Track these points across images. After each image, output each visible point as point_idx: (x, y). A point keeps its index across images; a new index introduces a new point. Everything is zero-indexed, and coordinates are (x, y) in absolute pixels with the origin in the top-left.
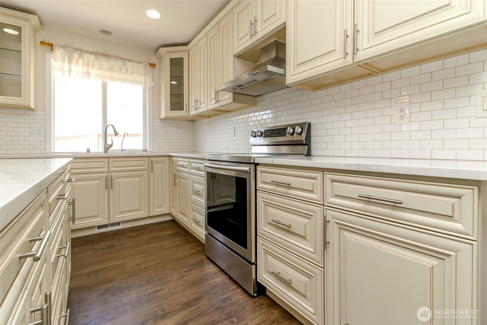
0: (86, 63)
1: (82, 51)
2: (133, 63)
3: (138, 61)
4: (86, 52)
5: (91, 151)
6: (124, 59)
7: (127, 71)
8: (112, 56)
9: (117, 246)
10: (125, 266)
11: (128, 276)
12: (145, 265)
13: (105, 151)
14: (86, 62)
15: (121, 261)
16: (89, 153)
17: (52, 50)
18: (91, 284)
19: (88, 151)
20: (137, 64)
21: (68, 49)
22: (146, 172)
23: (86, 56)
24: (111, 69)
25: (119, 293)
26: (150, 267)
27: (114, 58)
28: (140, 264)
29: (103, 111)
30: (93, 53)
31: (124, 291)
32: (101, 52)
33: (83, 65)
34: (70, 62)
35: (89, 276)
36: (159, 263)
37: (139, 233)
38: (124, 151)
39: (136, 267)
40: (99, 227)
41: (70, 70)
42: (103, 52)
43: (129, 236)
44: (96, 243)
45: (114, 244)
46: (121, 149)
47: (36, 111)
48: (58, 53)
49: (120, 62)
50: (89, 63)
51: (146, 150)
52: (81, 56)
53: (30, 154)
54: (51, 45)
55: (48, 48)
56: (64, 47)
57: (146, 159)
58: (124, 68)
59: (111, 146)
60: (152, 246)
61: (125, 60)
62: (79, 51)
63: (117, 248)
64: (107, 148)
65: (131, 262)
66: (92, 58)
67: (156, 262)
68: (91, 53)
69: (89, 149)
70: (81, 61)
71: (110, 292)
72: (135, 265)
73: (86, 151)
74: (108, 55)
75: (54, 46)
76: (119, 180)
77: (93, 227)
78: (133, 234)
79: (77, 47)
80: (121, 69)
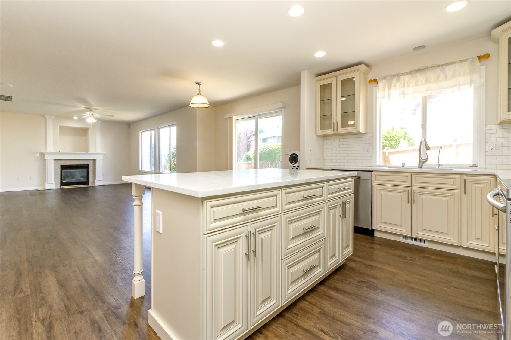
0: (402, 85)
1: (398, 75)
2: (454, 65)
3: (460, 61)
4: (403, 74)
5: (406, 165)
6: (442, 65)
7: (446, 77)
8: (427, 68)
9: (406, 259)
10: (396, 276)
11: (390, 283)
12: (413, 286)
13: (419, 165)
14: (402, 83)
15: (398, 271)
16: (404, 167)
17: (377, 83)
18: (363, 272)
19: (404, 165)
20: (460, 63)
21: (388, 78)
22: (457, 192)
23: (402, 78)
24: (427, 81)
25: (372, 289)
26: (416, 290)
27: (430, 69)
28: (410, 282)
29: (422, 125)
30: (408, 73)
31: (378, 290)
32: (416, 68)
33: (399, 88)
34: (389, 88)
35: (367, 267)
36: (427, 292)
37: (441, 258)
38: (441, 166)
39: (403, 282)
40: (404, 237)
41: (389, 96)
42: (419, 68)
43: (427, 257)
44: (393, 249)
45: (406, 256)
46: (438, 163)
47: (367, 134)
48: (381, 84)
49: (438, 70)
50: (405, 83)
51: (477, 165)
52: (398, 81)
53: (363, 166)
54: (375, 81)
55: (374, 84)
56: (385, 78)
57: (457, 177)
58: (442, 76)
59: (426, 160)
60: (440, 275)
61: (444, 66)
62: (397, 77)
63: (405, 260)
64: (422, 162)
65: (404, 276)
66: (407, 78)
67: (425, 289)
68: (407, 73)
69: (404, 164)
70: (398, 84)
71: (368, 284)
72: (404, 280)
73: (401, 165)
74: (424, 68)
75: (378, 80)
76: (423, 196)
77: (399, 235)
78: (433, 257)
79: (394, 73)
80: (438, 78)
